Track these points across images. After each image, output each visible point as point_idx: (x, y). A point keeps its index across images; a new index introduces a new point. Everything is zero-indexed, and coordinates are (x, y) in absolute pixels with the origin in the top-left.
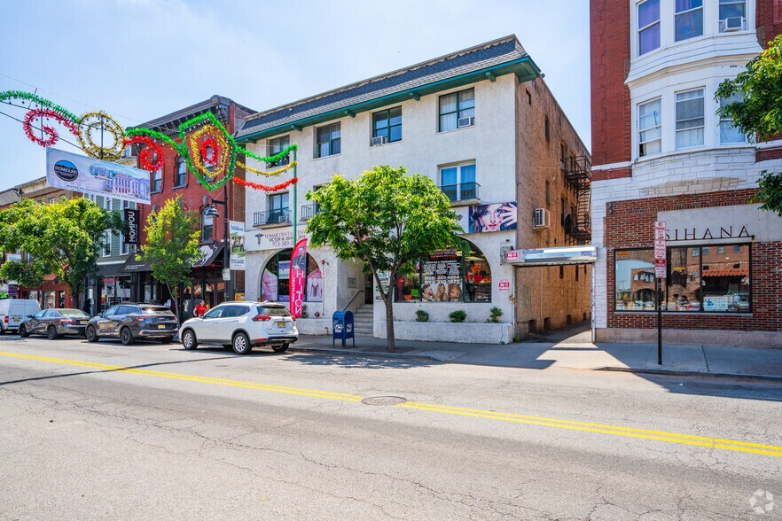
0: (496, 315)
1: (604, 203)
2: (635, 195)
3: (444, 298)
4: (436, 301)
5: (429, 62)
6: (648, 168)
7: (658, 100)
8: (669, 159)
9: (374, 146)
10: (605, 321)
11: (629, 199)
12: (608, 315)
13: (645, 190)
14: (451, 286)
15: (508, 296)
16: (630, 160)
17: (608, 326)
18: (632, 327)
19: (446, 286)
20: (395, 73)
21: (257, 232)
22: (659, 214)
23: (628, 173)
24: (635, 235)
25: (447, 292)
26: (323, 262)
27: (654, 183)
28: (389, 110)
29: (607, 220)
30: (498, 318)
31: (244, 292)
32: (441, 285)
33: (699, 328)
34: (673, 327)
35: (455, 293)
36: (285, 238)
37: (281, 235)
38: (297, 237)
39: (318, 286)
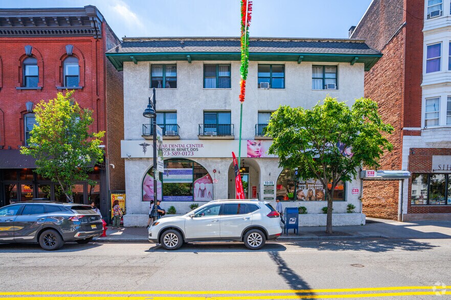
0: (350, 208)
1: (409, 148)
2: (424, 146)
3: (313, 198)
4: (306, 201)
5: (307, 39)
6: (431, 132)
7: (438, 99)
8: (444, 129)
9: (261, 88)
10: (406, 210)
11: (420, 147)
12: (408, 207)
13: (428, 144)
14: (317, 191)
15: (357, 197)
16: (420, 127)
17: (408, 213)
18: (419, 213)
19: (314, 191)
20: (280, 39)
21: (143, 142)
22: (433, 156)
23: (418, 133)
24: (422, 167)
25: (314, 195)
26: (215, 171)
27: (435, 141)
28: (271, 65)
29: (409, 157)
30: (352, 210)
31: (124, 193)
32: (310, 190)
33: (446, 212)
34: (436, 212)
35: (320, 195)
36: (176, 149)
37: (171, 146)
38: (189, 149)
39: (205, 189)
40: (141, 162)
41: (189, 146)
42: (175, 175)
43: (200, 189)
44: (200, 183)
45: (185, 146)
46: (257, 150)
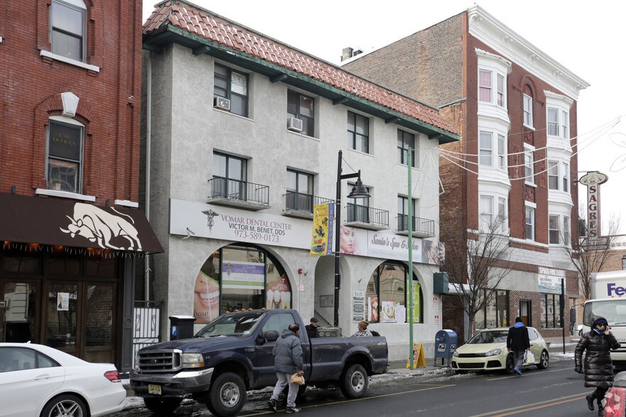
16: (478, 229)
21: (208, 208)
26: (301, 272)
36: (256, 229)
37: (249, 222)
38: (273, 231)
39: (280, 301)
40: (197, 246)
41: (273, 225)
42: (239, 275)
43: (273, 301)
44: (274, 291)
45: (269, 225)
46: (350, 243)
